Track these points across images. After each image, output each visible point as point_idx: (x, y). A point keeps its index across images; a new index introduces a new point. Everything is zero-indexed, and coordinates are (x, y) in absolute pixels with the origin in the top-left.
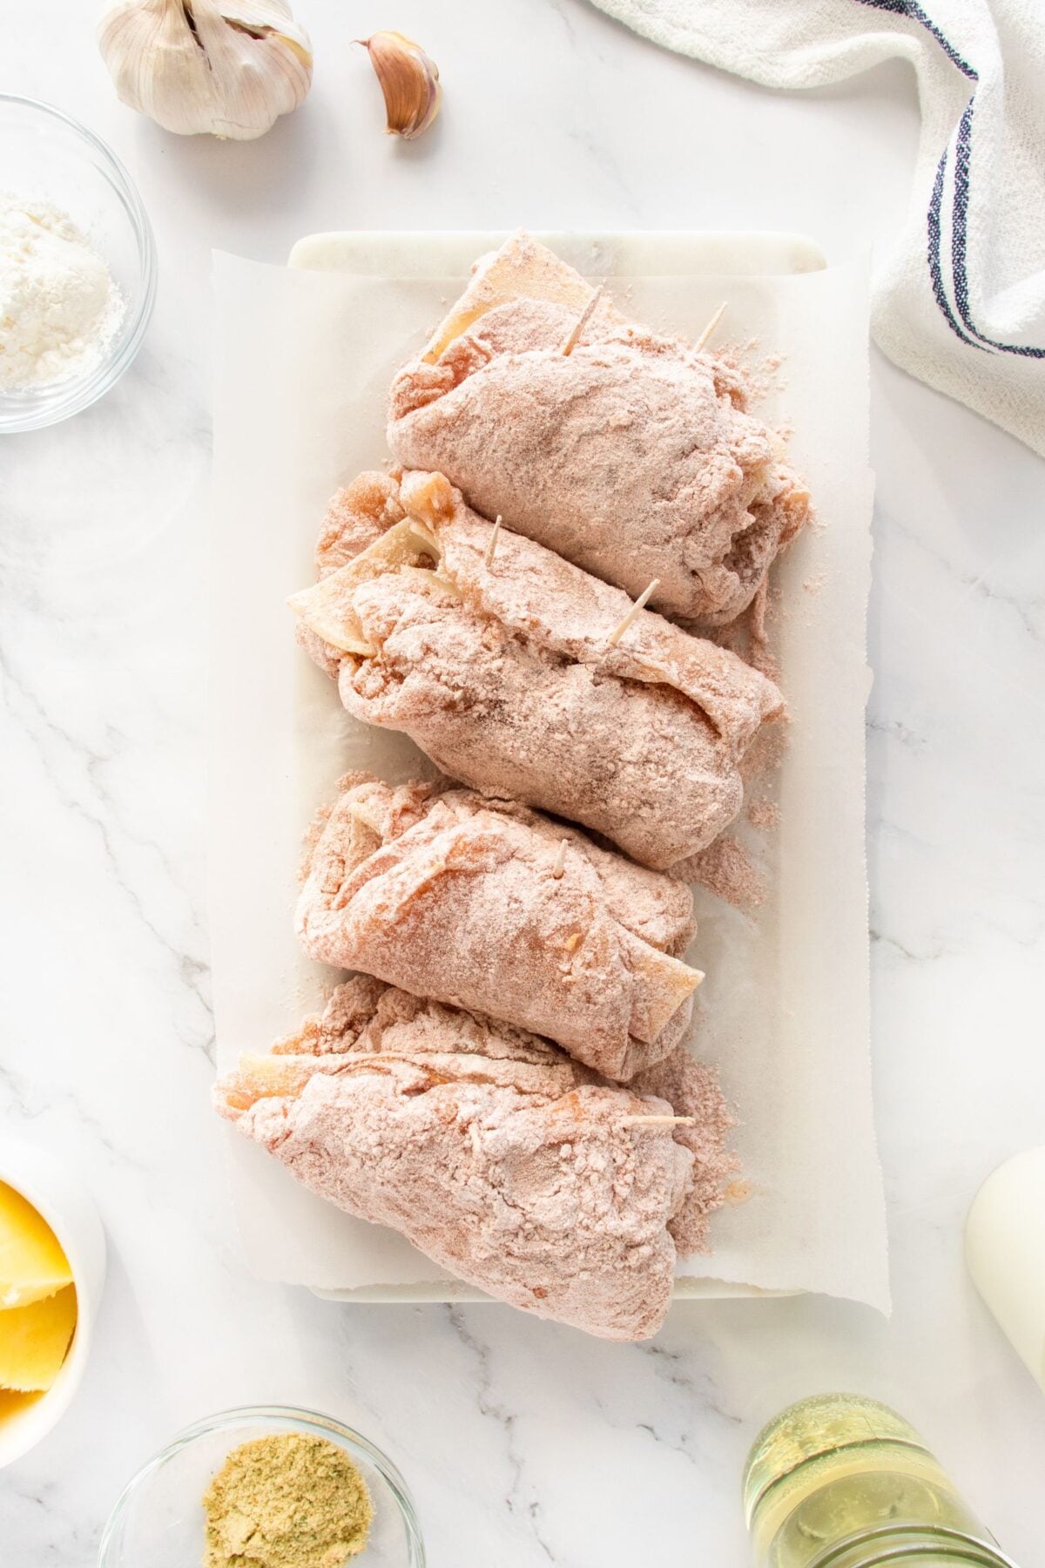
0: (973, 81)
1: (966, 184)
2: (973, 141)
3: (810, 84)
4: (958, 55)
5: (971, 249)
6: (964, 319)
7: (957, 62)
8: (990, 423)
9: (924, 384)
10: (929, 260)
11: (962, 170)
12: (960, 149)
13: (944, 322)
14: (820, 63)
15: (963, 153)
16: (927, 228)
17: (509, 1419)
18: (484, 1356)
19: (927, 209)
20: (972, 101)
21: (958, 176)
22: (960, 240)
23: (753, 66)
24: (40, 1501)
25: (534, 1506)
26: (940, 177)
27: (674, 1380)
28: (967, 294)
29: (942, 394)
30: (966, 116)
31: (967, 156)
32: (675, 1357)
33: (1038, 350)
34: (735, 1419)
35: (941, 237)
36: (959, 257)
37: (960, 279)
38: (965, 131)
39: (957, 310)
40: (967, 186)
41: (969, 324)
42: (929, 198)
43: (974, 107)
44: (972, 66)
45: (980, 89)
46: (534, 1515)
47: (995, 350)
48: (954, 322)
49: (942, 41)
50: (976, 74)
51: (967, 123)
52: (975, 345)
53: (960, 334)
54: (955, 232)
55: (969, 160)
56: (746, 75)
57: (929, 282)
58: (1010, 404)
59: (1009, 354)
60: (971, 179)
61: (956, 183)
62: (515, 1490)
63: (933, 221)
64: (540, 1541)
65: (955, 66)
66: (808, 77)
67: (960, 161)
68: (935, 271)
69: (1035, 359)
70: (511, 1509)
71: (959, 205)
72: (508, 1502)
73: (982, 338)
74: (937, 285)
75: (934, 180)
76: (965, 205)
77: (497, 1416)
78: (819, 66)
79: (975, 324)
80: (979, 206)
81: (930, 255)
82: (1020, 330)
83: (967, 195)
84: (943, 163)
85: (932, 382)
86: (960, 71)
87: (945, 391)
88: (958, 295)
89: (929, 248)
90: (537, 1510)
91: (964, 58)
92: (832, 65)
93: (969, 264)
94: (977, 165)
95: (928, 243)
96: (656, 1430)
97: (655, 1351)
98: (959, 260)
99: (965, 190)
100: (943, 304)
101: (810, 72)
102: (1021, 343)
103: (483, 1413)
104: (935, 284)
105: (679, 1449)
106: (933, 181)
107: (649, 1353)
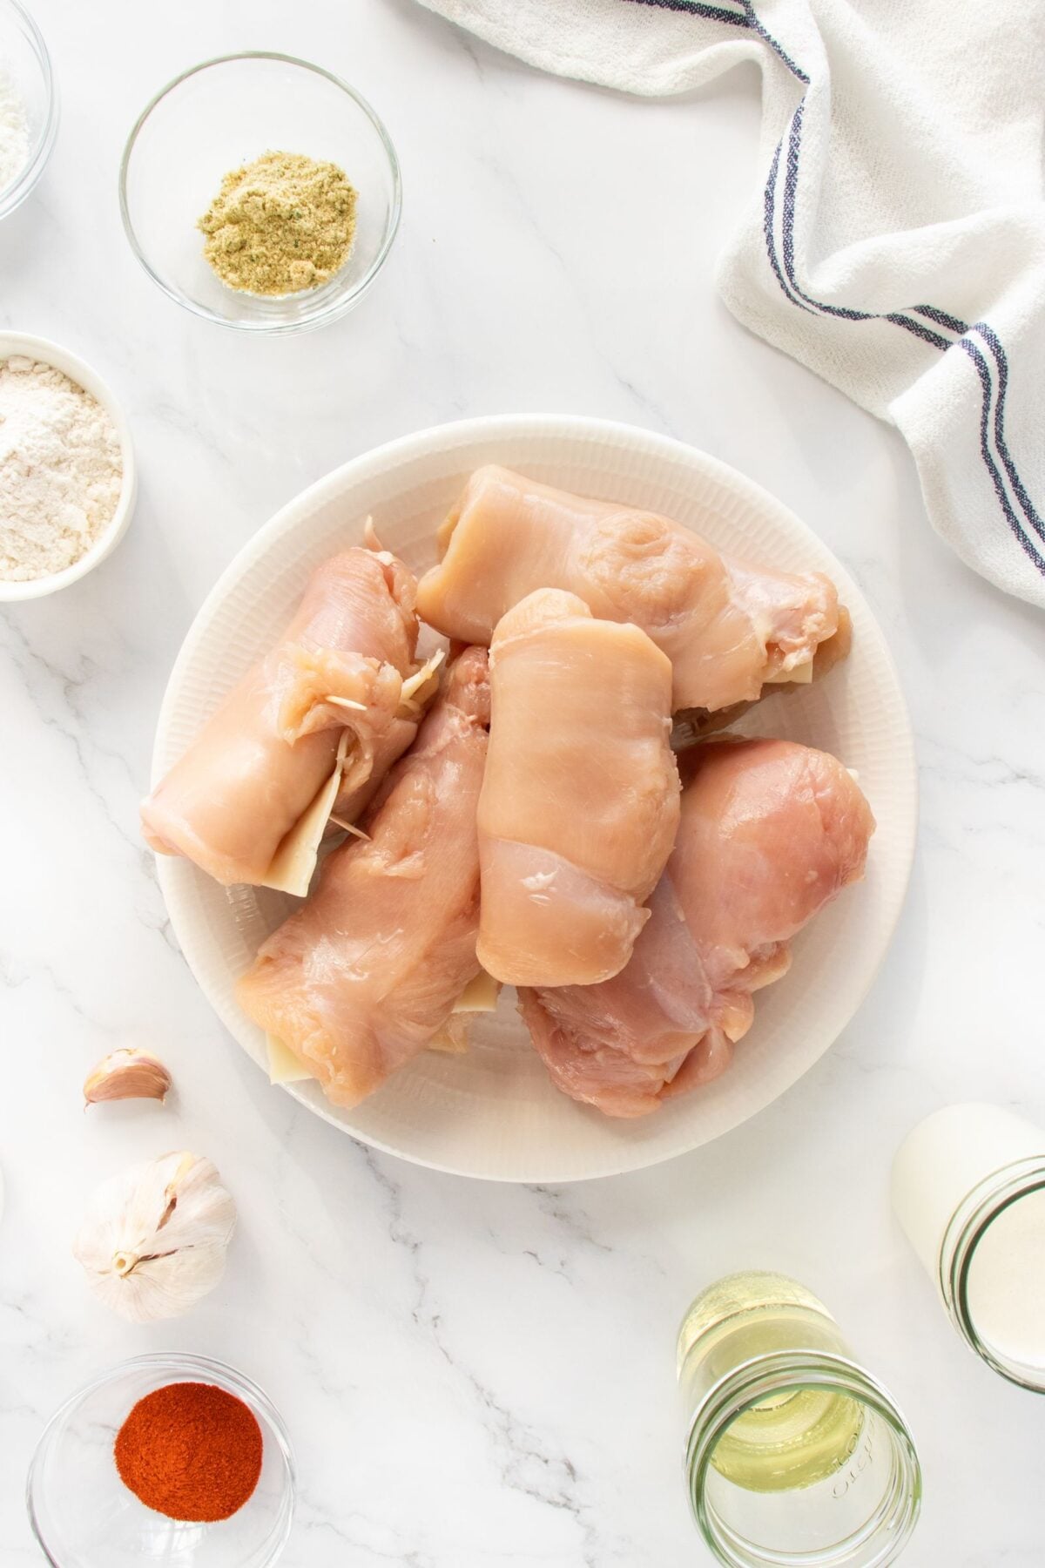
0: (806, 85)
1: (796, 168)
2: (803, 132)
3: (680, 89)
4: (793, 63)
5: (798, 222)
6: (791, 280)
7: (793, 69)
8: (818, 376)
9: (763, 342)
10: (765, 229)
11: (794, 156)
12: (792, 139)
13: (777, 283)
14: (685, 71)
15: (795, 142)
16: (764, 202)
17: (416, 1245)
18: (395, 1192)
19: (764, 187)
20: (803, 99)
21: (790, 160)
22: (789, 214)
23: (630, 80)
24: (20, 1309)
25: (436, 1318)
26: (776, 161)
27: (555, 1215)
28: (793, 259)
29: (777, 350)
30: (798, 112)
31: (797, 145)
32: (556, 1195)
33: (853, 312)
34: (606, 1248)
35: (775, 211)
36: (788, 228)
37: (788, 245)
38: (797, 125)
39: (785, 272)
40: (796, 170)
41: (794, 284)
42: (766, 178)
43: (805, 105)
44: (805, 72)
45: (811, 90)
46: (436, 1326)
47: (817, 310)
48: (784, 283)
49: (780, 52)
50: (808, 78)
51: (798, 118)
52: (801, 306)
53: (789, 295)
54: (786, 207)
55: (799, 148)
56: (624, 88)
57: (765, 248)
58: (834, 362)
59: (828, 315)
60: (800, 164)
61: (788, 167)
62: (420, 1305)
63: (769, 197)
64: (442, 1349)
65: (792, 72)
66: (676, 84)
67: (792, 148)
68: (770, 238)
69: (851, 321)
70: (416, 1321)
71: (789, 185)
72: (414, 1315)
73: (805, 297)
74: (771, 251)
75: (771, 163)
76: (795, 185)
77: (405, 1242)
78: (684, 74)
79: (799, 284)
80: (806, 187)
81: (766, 226)
82: (835, 292)
83: (797, 177)
84: (779, 150)
85: (770, 339)
86: (796, 76)
87: (780, 347)
88: (786, 260)
89: (765, 219)
90: (438, 1321)
91: (798, 65)
92: (695, 72)
93: (796, 234)
94: (805, 153)
95: (764, 216)
96: (539, 1256)
97: (540, 1190)
98: (788, 230)
99: (795, 173)
100: (776, 267)
101: (677, 80)
102: (838, 305)
103: (394, 1240)
104: (770, 250)
105: (558, 1272)
106: (769, 165)
107: (534, 1192)
